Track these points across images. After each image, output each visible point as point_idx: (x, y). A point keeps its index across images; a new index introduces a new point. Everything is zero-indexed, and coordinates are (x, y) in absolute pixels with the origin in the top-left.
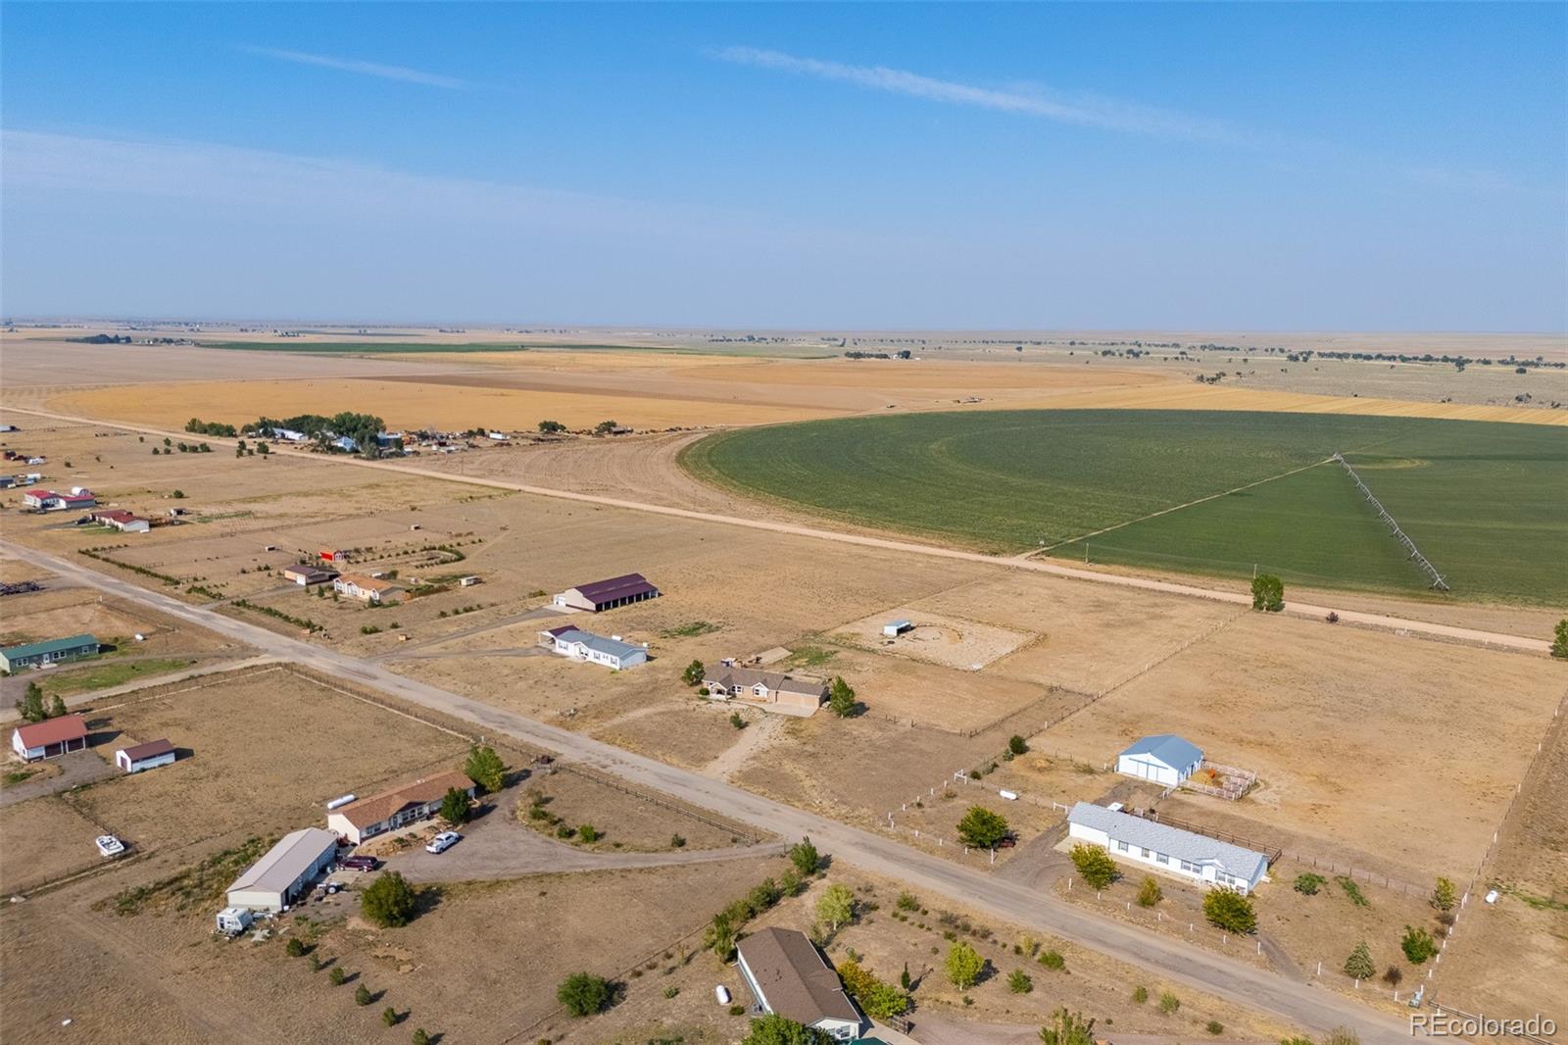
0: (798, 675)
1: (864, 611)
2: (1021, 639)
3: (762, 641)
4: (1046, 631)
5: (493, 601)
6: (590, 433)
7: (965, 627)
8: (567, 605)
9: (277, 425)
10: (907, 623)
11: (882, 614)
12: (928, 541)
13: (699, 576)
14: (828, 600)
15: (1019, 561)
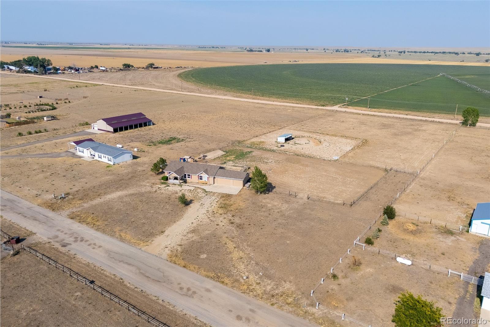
0: (229, 166)
1: (265, 131)
2: (353, 143)
3: (208, 147)
4: (366, 138)
5: (56, 128)
6: (143, 68)
7: (322, 138)
8: (99, 129)
9: (7, 64)
10: (290, 136)
11: (275, 132)
12: (291, 101)
13: (177, 116)
14: (246, 126)
15: (336, 108)
